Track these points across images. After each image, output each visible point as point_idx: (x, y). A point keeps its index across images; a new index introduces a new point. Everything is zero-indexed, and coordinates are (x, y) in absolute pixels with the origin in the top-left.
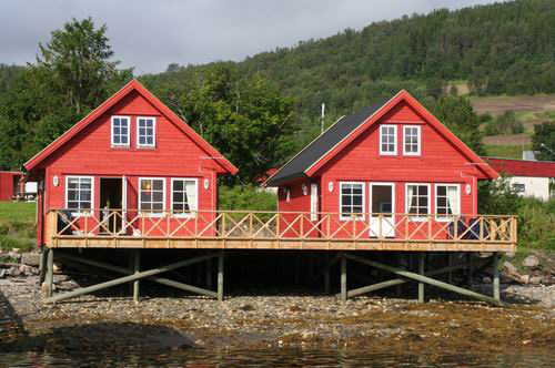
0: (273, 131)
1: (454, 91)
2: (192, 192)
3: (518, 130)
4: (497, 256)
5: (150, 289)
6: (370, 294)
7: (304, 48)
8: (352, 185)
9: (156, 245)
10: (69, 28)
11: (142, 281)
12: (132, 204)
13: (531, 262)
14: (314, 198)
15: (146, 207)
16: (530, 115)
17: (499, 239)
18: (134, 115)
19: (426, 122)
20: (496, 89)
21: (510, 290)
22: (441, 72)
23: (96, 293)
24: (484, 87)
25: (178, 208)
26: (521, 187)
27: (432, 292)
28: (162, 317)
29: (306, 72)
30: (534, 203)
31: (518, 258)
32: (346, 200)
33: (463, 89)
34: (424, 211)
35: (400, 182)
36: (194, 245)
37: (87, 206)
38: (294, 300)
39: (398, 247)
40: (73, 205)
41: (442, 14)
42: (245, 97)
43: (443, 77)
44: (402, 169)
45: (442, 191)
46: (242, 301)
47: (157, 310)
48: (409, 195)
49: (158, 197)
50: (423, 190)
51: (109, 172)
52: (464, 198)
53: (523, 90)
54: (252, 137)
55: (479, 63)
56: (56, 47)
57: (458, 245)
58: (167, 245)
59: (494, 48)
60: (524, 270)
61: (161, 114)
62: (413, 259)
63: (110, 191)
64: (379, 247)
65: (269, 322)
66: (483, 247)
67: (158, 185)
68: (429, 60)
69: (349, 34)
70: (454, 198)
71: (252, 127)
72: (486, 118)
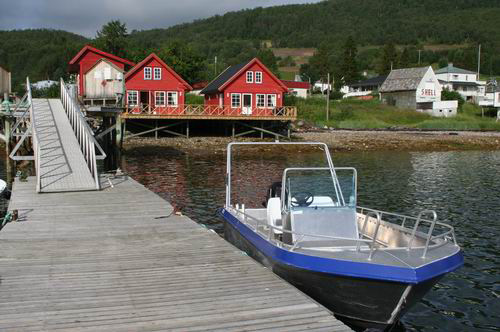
0: (196, 69)
1: (265, 45)
2: (175, 97)
3: (293, 65)
4: (289, 122)
5: (161, 134)
6: (243, 136)
7: (197, 23)
8: (236, 94)
9: (165, 118)
10: (110, 24)
11: (158, 131)
12: (153, 102)
13: (300, 124)
14: (221, 100)
15: (157, 103)
16: (298, 58)
17: (290, 115)
18: (153, 68)
19: (264, 70)
20: (283, 45)
21: (293, 134)
22: (259, 36)
23: (142, 136)
24: (278, 44)
25: (170, 103)
26: (296, 93)
27: (266, 135)
28: (169, 144)
29: (198, 35)
30: (301, 99)
31: (296, 122)
32: (234, 100)
33: (269, 44)
34: (263, 105)
35: (254, 93)
36: (179, 118)
37: (135, 102)
38: (215, 139)
39: (254, 118)
40: (130, 102)
41: (260, 9)
42: (184, 54)
43: (260, 38)
44: (255, 89)
45: (269, 97)
46: (197, 139)
47: (165, 141)
48: (257, 98)
49: (162, 99)
50: (263, 97)
51: (144, 89)
52: (278, 100)
53: (295, 46)
54: (188, 71)
55: (276, 33)
56: (104, 32)
57: (276, 118)
58: (169, 118)
59: (282, 26)
60: (298, 127)
61: (163, 67)
62: (259, 123)
63: (144, 97)
64: (247, 118)
65: (208, 146)
66: (284, 118)
67: (162, 94)
68: (254, 30)
69: (217, 17)
70: (274, 100)
71: (188, 67)
72: (279, 59)
